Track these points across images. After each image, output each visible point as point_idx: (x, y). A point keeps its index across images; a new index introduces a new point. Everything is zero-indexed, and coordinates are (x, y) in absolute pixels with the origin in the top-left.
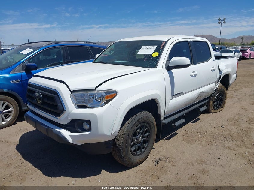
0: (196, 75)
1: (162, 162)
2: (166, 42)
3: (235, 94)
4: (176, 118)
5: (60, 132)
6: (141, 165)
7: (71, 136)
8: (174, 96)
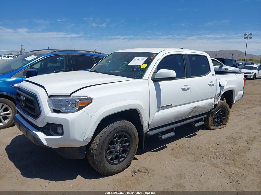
0: (188, 89)
1: (140, 173)
2: (157, 54)
3: (245, 112)
4: (164, 130)
5: (36, 134)
6: (118, 174)
7: (46, 139)
8: (160, 108)
